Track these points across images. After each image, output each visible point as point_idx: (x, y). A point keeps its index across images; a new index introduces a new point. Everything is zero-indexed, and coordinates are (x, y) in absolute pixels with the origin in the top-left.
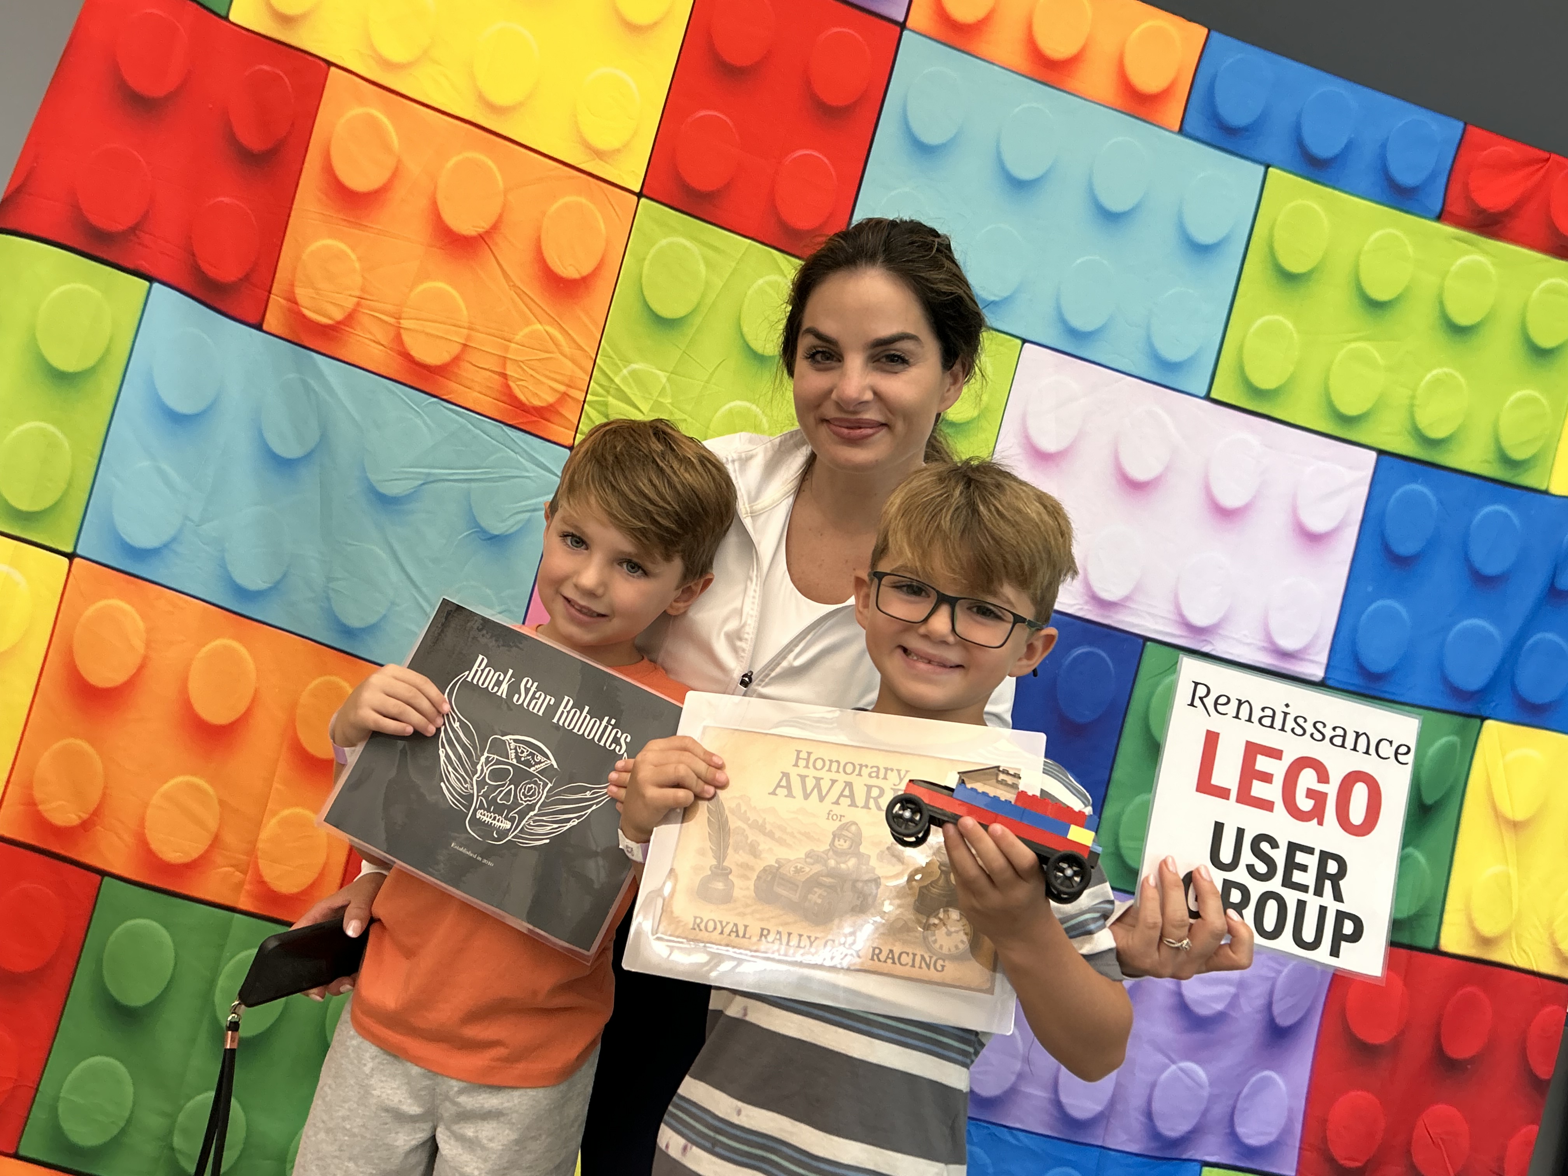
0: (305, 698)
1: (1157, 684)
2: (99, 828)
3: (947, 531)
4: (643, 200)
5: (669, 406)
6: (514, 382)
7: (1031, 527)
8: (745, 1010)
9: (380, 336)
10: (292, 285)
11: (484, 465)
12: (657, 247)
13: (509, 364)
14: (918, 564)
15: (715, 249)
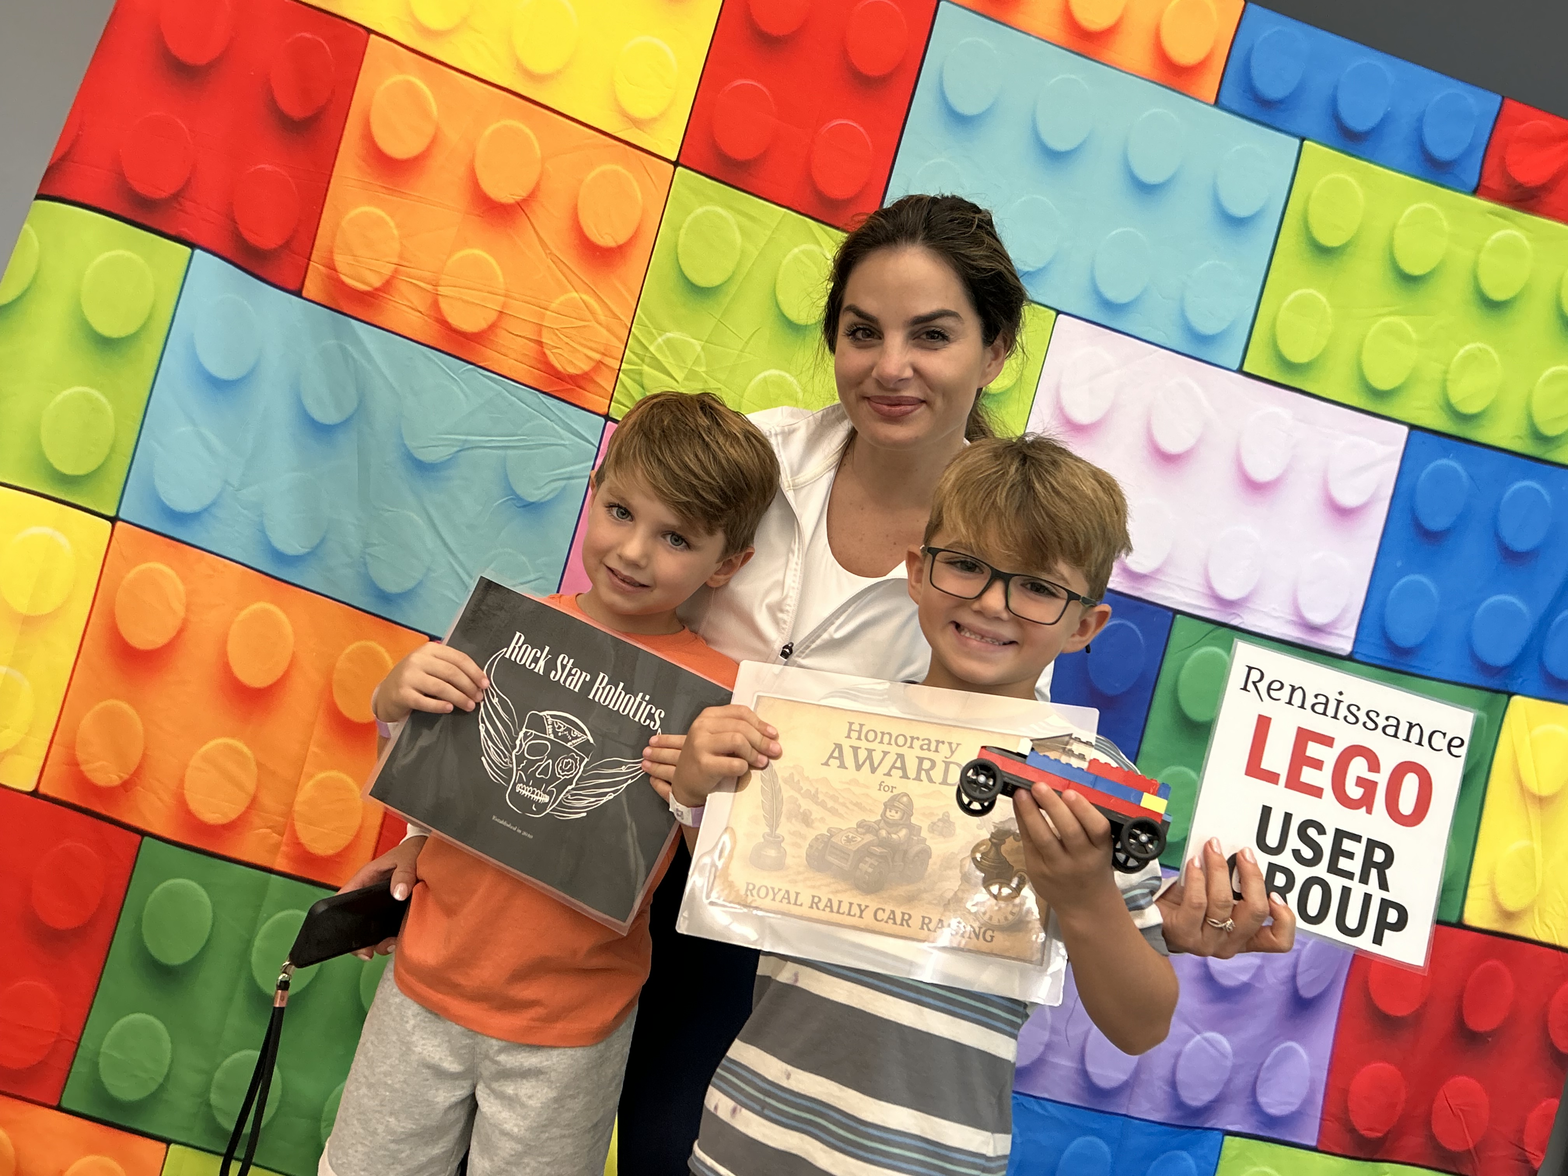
0: (341, 663)
1: (1186, 658)
2: (139, 788)
3: (1002, 507)
4: (679, 169)
5: (704, 375)
6: (549, 350)
7: (1086, 505)
8: (796, 975)
9: (417, 303)
10: (331, 252)
11: (519, 432)
12: (692, 215)
13: (545, 332)
14: (972, 541)
15: (752, 218)
